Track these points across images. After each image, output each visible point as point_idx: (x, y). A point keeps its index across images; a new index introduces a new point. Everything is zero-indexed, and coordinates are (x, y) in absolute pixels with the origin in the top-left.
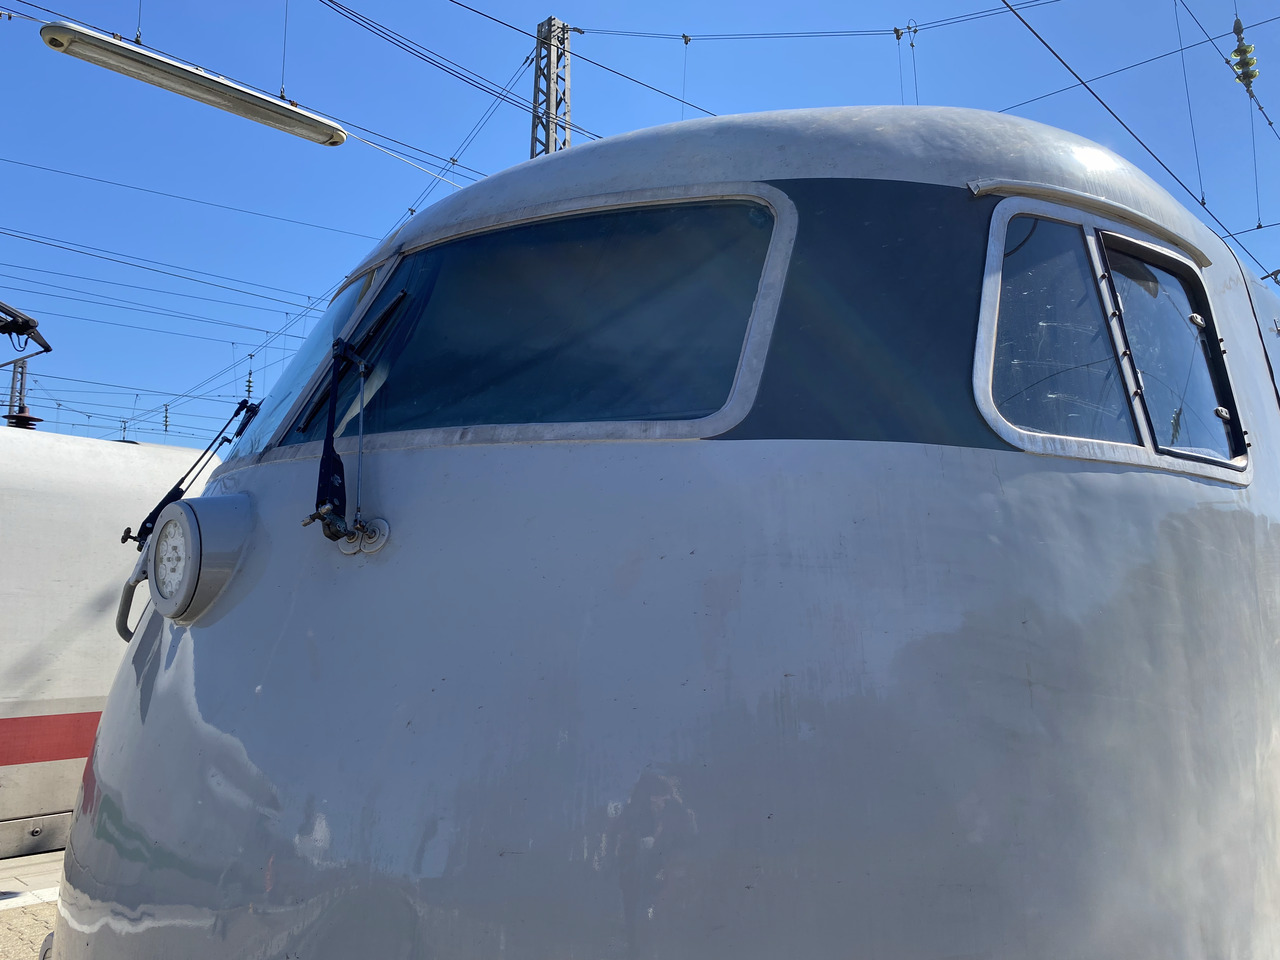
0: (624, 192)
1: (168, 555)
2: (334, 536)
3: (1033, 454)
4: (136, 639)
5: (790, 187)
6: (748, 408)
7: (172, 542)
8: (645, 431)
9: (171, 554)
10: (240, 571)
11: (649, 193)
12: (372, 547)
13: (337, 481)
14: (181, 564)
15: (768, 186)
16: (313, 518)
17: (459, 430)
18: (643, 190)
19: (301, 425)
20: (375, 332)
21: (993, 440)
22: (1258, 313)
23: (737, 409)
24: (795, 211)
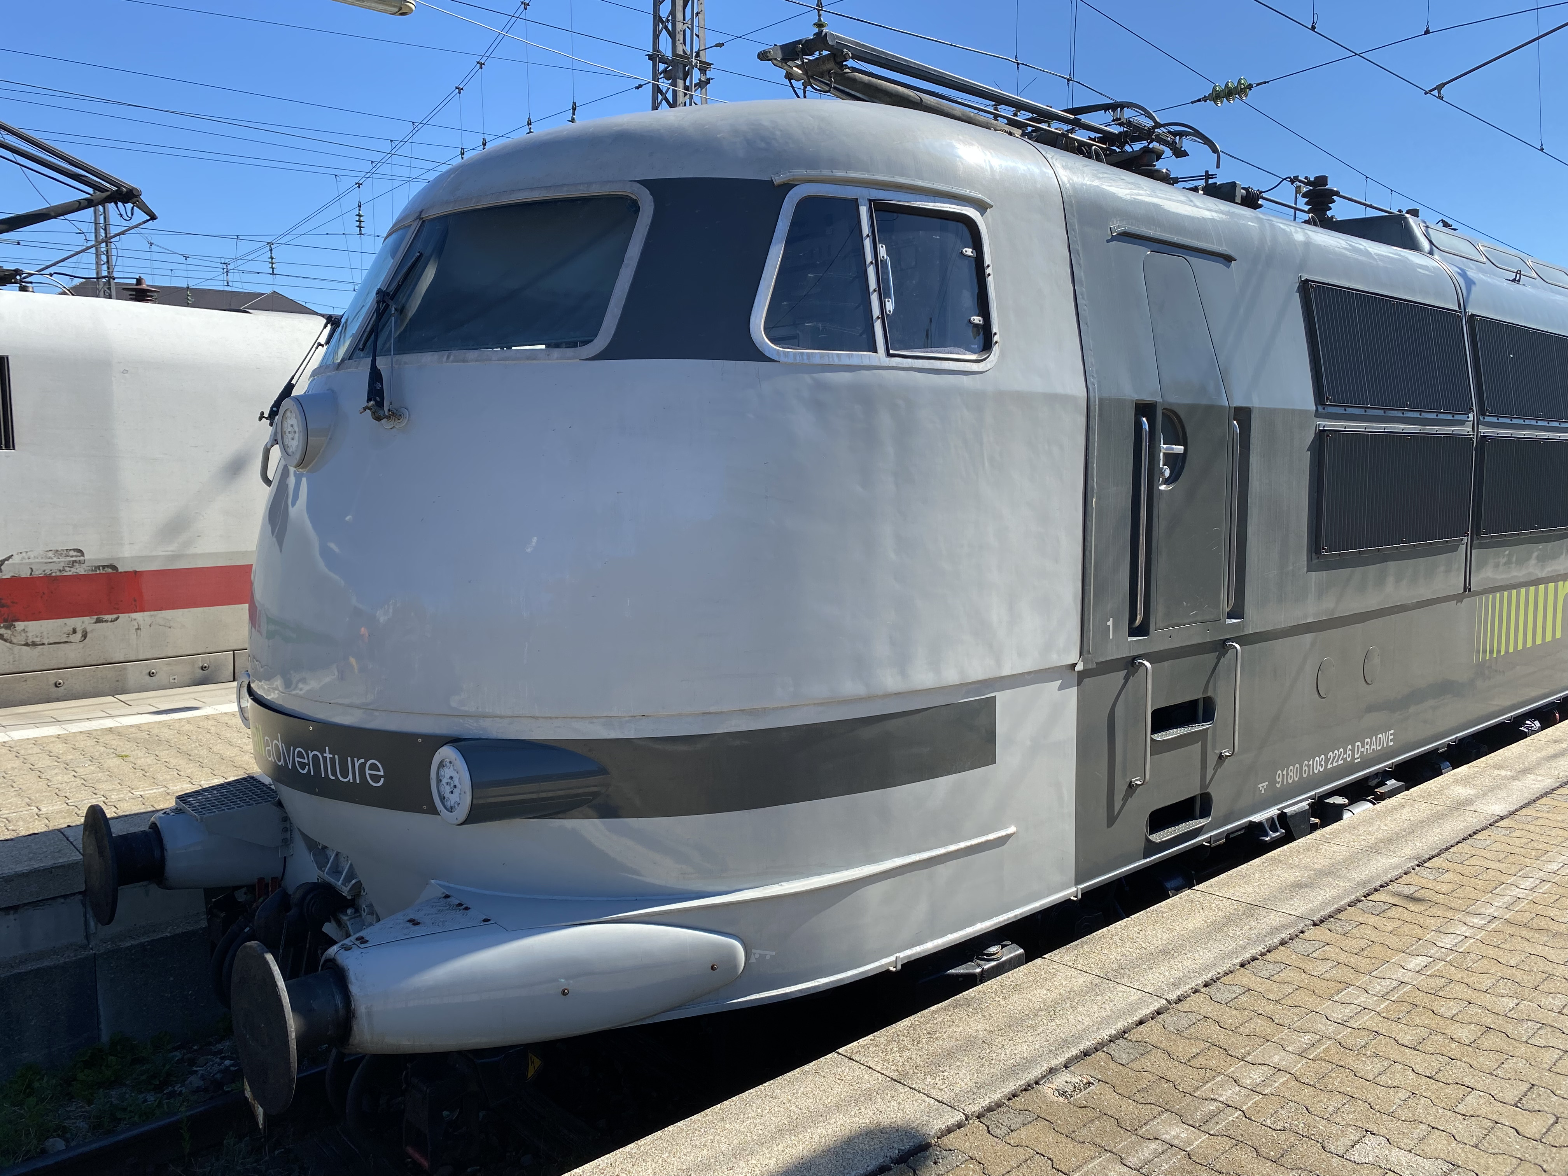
0: (551, 186)
1: (289, 430)
2: (378, 419)
3: (786, 363)
4: (275, 485)
5: (652, 185)
6: (608, 341)
7: (289, 420)
8: (548, 355)
9: (290, 429)
10: (330, 439)
11: (565, 189)
12: (401, 425)
13: (378, 386)
14: (297, 435)
15: (638, 185)
16: (365, 409)
17: (446, 353)
18: (563, 185)
19: (361, 346)
20: (403, 282)
21: (758, 355)
22: (1073, 230)
23: (602, 341)
24: (652, 204)
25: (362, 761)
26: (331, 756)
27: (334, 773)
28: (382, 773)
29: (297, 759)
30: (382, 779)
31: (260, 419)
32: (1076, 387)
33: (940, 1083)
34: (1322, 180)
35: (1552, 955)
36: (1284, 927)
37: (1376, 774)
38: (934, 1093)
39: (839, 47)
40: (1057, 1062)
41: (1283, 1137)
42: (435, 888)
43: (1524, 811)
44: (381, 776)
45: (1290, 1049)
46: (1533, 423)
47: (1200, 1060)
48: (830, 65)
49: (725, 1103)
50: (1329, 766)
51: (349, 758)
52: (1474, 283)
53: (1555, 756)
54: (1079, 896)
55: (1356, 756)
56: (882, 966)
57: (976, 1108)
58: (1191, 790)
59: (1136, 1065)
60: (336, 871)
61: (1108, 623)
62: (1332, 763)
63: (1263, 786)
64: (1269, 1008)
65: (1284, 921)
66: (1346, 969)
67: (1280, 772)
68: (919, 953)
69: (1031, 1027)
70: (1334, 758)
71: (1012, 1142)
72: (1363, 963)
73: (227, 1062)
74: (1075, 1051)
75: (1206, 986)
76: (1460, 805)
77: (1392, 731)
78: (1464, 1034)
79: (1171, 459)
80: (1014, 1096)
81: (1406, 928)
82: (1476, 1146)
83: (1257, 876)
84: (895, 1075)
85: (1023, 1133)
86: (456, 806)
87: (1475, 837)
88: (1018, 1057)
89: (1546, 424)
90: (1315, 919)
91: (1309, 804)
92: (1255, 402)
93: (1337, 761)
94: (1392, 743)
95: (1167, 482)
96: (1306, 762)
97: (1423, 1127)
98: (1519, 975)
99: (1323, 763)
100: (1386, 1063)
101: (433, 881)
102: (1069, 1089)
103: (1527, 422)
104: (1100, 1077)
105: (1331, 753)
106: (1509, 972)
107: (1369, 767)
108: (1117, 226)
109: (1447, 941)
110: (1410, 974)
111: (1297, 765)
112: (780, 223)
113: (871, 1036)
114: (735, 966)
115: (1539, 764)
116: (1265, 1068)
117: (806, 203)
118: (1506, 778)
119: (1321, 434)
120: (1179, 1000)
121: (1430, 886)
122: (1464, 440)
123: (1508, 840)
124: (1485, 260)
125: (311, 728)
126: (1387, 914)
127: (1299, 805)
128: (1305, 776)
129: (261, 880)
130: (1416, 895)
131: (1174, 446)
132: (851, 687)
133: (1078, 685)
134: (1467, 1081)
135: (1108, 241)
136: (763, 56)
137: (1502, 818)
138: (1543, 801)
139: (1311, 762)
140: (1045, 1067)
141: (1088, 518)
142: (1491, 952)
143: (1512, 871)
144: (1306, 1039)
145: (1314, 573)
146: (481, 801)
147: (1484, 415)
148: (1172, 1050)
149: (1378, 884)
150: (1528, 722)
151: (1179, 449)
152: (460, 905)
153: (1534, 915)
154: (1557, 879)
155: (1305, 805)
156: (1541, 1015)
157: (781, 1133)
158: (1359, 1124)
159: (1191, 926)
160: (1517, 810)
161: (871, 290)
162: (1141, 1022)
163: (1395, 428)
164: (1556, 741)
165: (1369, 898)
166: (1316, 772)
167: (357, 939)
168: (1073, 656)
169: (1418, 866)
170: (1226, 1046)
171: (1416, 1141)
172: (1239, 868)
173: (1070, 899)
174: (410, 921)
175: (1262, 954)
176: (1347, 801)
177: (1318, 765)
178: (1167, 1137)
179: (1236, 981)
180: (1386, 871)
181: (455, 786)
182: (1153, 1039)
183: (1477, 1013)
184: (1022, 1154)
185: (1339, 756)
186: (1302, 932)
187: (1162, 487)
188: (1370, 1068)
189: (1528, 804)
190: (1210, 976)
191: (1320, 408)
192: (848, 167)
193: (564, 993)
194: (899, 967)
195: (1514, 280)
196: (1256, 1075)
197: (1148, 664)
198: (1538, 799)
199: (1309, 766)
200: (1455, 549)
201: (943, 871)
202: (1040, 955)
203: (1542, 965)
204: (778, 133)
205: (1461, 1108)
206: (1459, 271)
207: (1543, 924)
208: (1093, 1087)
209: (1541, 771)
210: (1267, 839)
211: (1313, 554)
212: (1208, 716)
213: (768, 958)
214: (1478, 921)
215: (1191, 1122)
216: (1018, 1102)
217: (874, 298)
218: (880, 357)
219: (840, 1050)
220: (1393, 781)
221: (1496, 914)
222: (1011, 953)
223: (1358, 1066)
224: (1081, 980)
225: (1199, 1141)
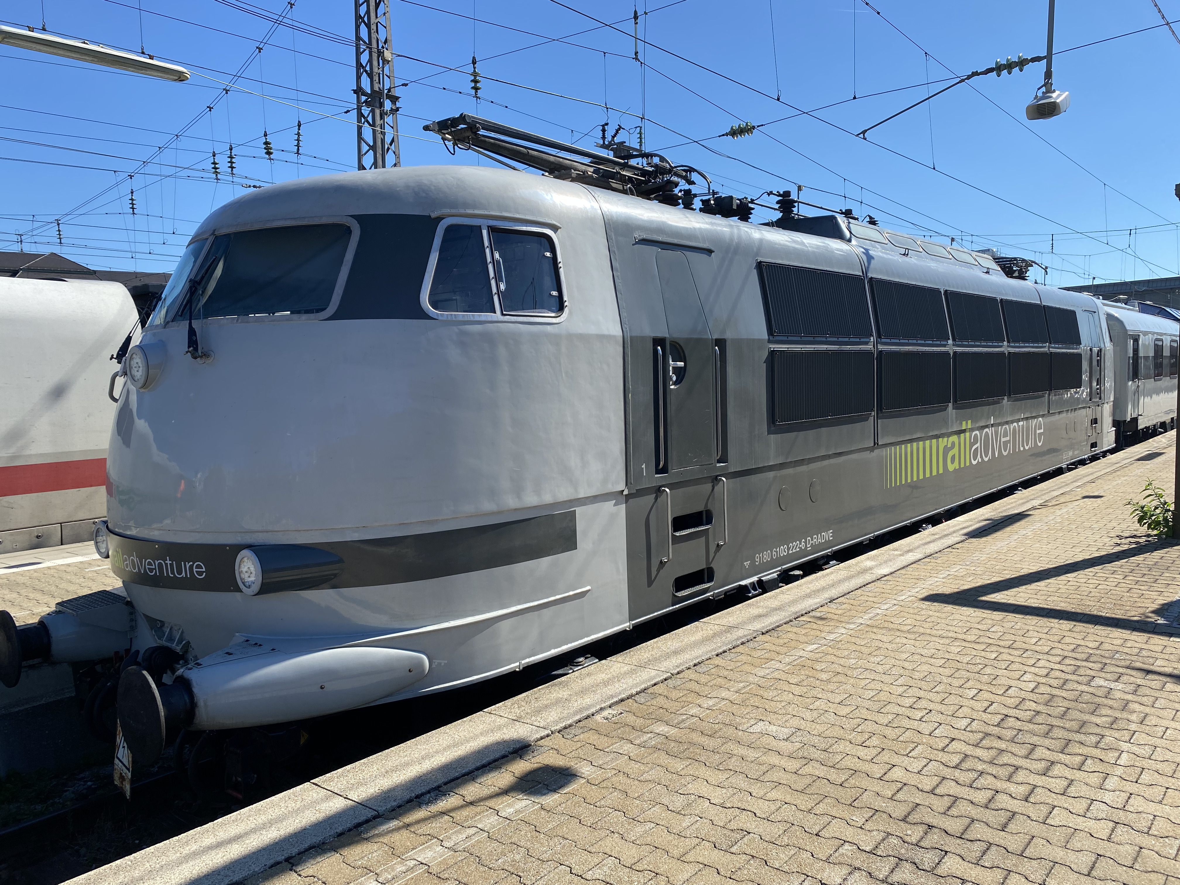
1: (135, 366)
2: (195, 358)
3: (442, 321)
4: (119, 401)
5: (358, 218)
6: (335, 309)
7: (135, 361)
8: (299, 318)
9: (136, 365)
10: (163, 370)
12: (209, 361)
13: (194, 338)
14: (141, 369)
15: (351, 218)
16: (187, 352)
18: (304, 218)
19: (180, 314)
21: (425, 316)
22: (612, 239)
23: (331, 309)
24: (359, 229)
25: (191, 563)
26: (171, 562)
27: (173, 573)
28: (204, 570)
29: (147, 567)
30: (204, 574)
31: (111, 359)
32: (616, 330)
33: (539, 719)
34: (787, 194)
35: (884, 638)
36: (745, 636)
37: (823, 557)
38: (535, 723)
39: (474, 123)
40: (605, 705)
41: (717, 726)
42: (239, 638)
43: (899, 572)
44: (204, 572)
45: (732, 690)
46: (915, 341)
47: (684, 699)
48: (469, 134)
49: (418, 738)
50: (790, 552)
51: (183, 563)
52: (873, 258)
53: (929, 542)
54: (631, 627)
55: (808, 546)
56: (511, 668)
57: (558, 728)
58: (702, 565)
59: (649, 703)
60: (171, 639)
61: (643, 467)
62: (792, 550)
63: (747, 564)
64: (726, 673)
65: (746, 633)
66: (773, 653)
67: (758, 555)
68: (534, 661)
69: (594, 691)
70: (793, 547)
71: (575, 740)
72: (783, 650)
73: (89, 783)
74: (615, 700)
75: (694, 666)
76: (865, 571)
77: (832, 531)
78: (824, 676)
79: (676, 370)
80: (579, 721)
81: (812, 633)
82: (813, 721)
83: (737, 613)
84: (514, 718)
85: (582, 736)
86: (252, 585)
87: (867, 586)
88: (584, 705)
89: (923, 342)
90: (763, 631)
91: (777, 575)
92: (729, 335)
93: (796, 549)
94: (832, 538)
95: (675, 383)
96: (775, 549)
97: (789, 716)
98: (863, 649)
99: (786, 550)
100: (780, 692)
101: (237, 634)
102: (610, 716)
103: (910, 341)
104: (627, 710)
105: (791, 544)
106: (858, 648)
107: (817, 553)
108: (639, 235)
109: (832, 637)
110: (806, 652)
111: (769, 551)
112: (435, 240)
113: (503, 703)
114: (424, 670)
115: (918, 547)
116: (717, 699)
117: (450, 229)
118: (897, 555)
119: (772, 353)
120: (678, 673)
121: (833, 612)
122: (869, 353)
123: (884, 586)
124: (887, 242)
125: (157, 546)
126: (805, 626)
127: (771, 575)
128: (774, 558)
129: (116, 653)
130: (823, 617)
131: (678, 363)
132: (488, 506)
133: (626, 503)
134: (818, 696)
135: (633, 245)
136: (426, 128)
137: (885, 576)
138: (911, 566)
139: (778, 549)
140: (598, 707)
141: (627, 405)
142: (853, 640)
143: (880, 602)
144: (742, 685)
145: (772, 436)
146: (268, 581)
147: (880, 338)
148: (670, 695)
149: (804, 612)
150: (924, 525)
151: (681, 364)
152: (256, 644)
153: (883, 621)
154: (902, 603)
155: (775, 575)
156: (868, 666)
157: (449, 747)
158: (758, 717)
159: (693, 639)
160: (895, 572)
161: (491, 278)
162: (655, 685)
163: (821, 347)
164: (933, 534)
165: (797, 619)
166: (782, 555)
167: (195, 664)
168: (621, 486)
169: (830, 602)
170: (699, 692)
171: (783, 722)
172: (728, 610)
173: (626, 630)
174: (227, 653)
175: (730, 649)
176: (801, 572)
177: (783, 551)
178: (658, 731)
179: (712, 663)
180: (811, 606)
181: (251, 573)
182: (660, 692)
183: (835, 667)
184: (579, 745)
185: (797, 546)
186: (755, 638)
187: (672, 387)
188: (771, 694)
189: (903, 568)
190: (697, 661)
191: (771, 338)
192: (475, 207)
193: (322, 688)
194: (521, 668)
195: (904, 255)
196: (711, 702)
197: (667, 490)
198: (910, 565)
199: (777, 552)
200: (866, 419)
201: (546, 612)
202: (605, 659)
203: (877, 643)
204: (433, 188)
205: (811, 707)
206: (864, 251)
207: (886, 626)
208: (623, 714)
209: (918, 550)
210: (750, 595)
211: (771, 424)
212: (709, 521)
213: (443, 664)
214: (852, 626)
215: (671, 724)
216: (581, 724)
217: (493, 282)
218: (498, 316)
219: (485, 710)
220: (835, 562)
221: (863, 623)
222: (590, 661)
223: (766, 695)
224: (626, 668)
225: (672, 732)
